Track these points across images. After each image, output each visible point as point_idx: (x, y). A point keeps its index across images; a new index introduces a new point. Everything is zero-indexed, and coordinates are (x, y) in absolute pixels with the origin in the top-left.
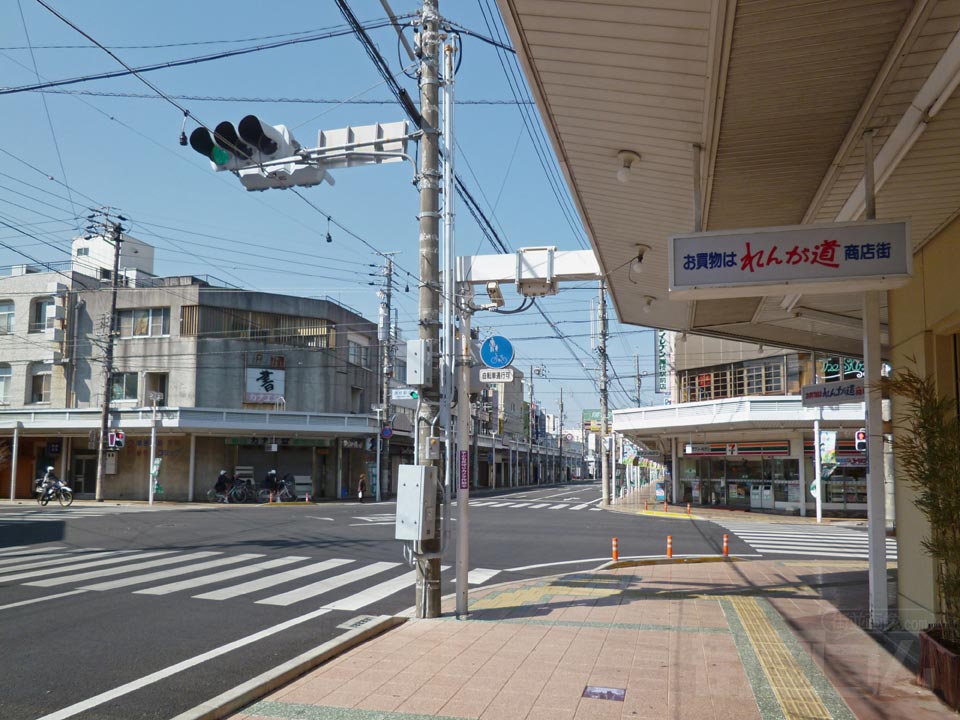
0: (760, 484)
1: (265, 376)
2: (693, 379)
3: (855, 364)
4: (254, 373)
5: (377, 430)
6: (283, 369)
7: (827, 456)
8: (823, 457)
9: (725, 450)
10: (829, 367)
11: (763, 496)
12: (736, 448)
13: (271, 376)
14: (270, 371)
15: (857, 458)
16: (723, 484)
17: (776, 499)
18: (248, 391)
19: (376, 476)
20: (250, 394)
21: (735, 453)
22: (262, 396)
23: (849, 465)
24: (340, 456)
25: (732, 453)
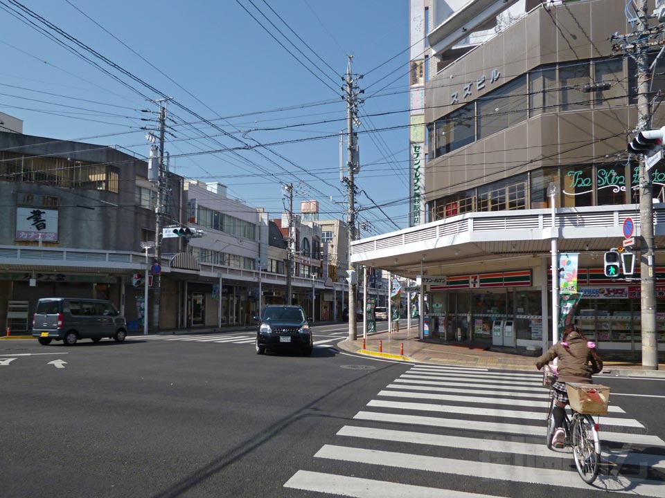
0: (500, 318)
1: (36, 217)
2: (442, 209)
3: (610, 178)
4: (24, 213)
5: (146, 267)
6: (55, 209)
7: (566, 285)
8: (561, 286)
9: (467, 282)
10: (580, 182)
11: (504, 333)
12: (478, 280)
13: (42, 215)
14: (42, 211)
15: (611, 288)
16: (469, 319)
17: (517, 337)
18: (18, 228)
19: (144, 310)
20: (21, 232)
21: (477, 286)
22: (33, 234)
23: (602, 297)
24: (123, 292)
25: (474, 286)
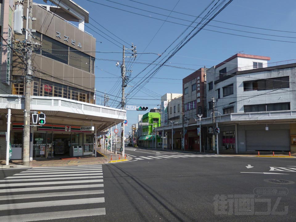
25: (68, 130)
